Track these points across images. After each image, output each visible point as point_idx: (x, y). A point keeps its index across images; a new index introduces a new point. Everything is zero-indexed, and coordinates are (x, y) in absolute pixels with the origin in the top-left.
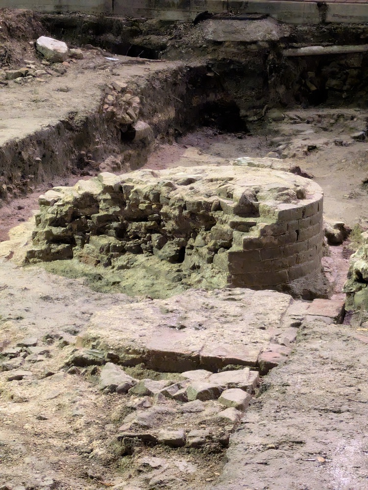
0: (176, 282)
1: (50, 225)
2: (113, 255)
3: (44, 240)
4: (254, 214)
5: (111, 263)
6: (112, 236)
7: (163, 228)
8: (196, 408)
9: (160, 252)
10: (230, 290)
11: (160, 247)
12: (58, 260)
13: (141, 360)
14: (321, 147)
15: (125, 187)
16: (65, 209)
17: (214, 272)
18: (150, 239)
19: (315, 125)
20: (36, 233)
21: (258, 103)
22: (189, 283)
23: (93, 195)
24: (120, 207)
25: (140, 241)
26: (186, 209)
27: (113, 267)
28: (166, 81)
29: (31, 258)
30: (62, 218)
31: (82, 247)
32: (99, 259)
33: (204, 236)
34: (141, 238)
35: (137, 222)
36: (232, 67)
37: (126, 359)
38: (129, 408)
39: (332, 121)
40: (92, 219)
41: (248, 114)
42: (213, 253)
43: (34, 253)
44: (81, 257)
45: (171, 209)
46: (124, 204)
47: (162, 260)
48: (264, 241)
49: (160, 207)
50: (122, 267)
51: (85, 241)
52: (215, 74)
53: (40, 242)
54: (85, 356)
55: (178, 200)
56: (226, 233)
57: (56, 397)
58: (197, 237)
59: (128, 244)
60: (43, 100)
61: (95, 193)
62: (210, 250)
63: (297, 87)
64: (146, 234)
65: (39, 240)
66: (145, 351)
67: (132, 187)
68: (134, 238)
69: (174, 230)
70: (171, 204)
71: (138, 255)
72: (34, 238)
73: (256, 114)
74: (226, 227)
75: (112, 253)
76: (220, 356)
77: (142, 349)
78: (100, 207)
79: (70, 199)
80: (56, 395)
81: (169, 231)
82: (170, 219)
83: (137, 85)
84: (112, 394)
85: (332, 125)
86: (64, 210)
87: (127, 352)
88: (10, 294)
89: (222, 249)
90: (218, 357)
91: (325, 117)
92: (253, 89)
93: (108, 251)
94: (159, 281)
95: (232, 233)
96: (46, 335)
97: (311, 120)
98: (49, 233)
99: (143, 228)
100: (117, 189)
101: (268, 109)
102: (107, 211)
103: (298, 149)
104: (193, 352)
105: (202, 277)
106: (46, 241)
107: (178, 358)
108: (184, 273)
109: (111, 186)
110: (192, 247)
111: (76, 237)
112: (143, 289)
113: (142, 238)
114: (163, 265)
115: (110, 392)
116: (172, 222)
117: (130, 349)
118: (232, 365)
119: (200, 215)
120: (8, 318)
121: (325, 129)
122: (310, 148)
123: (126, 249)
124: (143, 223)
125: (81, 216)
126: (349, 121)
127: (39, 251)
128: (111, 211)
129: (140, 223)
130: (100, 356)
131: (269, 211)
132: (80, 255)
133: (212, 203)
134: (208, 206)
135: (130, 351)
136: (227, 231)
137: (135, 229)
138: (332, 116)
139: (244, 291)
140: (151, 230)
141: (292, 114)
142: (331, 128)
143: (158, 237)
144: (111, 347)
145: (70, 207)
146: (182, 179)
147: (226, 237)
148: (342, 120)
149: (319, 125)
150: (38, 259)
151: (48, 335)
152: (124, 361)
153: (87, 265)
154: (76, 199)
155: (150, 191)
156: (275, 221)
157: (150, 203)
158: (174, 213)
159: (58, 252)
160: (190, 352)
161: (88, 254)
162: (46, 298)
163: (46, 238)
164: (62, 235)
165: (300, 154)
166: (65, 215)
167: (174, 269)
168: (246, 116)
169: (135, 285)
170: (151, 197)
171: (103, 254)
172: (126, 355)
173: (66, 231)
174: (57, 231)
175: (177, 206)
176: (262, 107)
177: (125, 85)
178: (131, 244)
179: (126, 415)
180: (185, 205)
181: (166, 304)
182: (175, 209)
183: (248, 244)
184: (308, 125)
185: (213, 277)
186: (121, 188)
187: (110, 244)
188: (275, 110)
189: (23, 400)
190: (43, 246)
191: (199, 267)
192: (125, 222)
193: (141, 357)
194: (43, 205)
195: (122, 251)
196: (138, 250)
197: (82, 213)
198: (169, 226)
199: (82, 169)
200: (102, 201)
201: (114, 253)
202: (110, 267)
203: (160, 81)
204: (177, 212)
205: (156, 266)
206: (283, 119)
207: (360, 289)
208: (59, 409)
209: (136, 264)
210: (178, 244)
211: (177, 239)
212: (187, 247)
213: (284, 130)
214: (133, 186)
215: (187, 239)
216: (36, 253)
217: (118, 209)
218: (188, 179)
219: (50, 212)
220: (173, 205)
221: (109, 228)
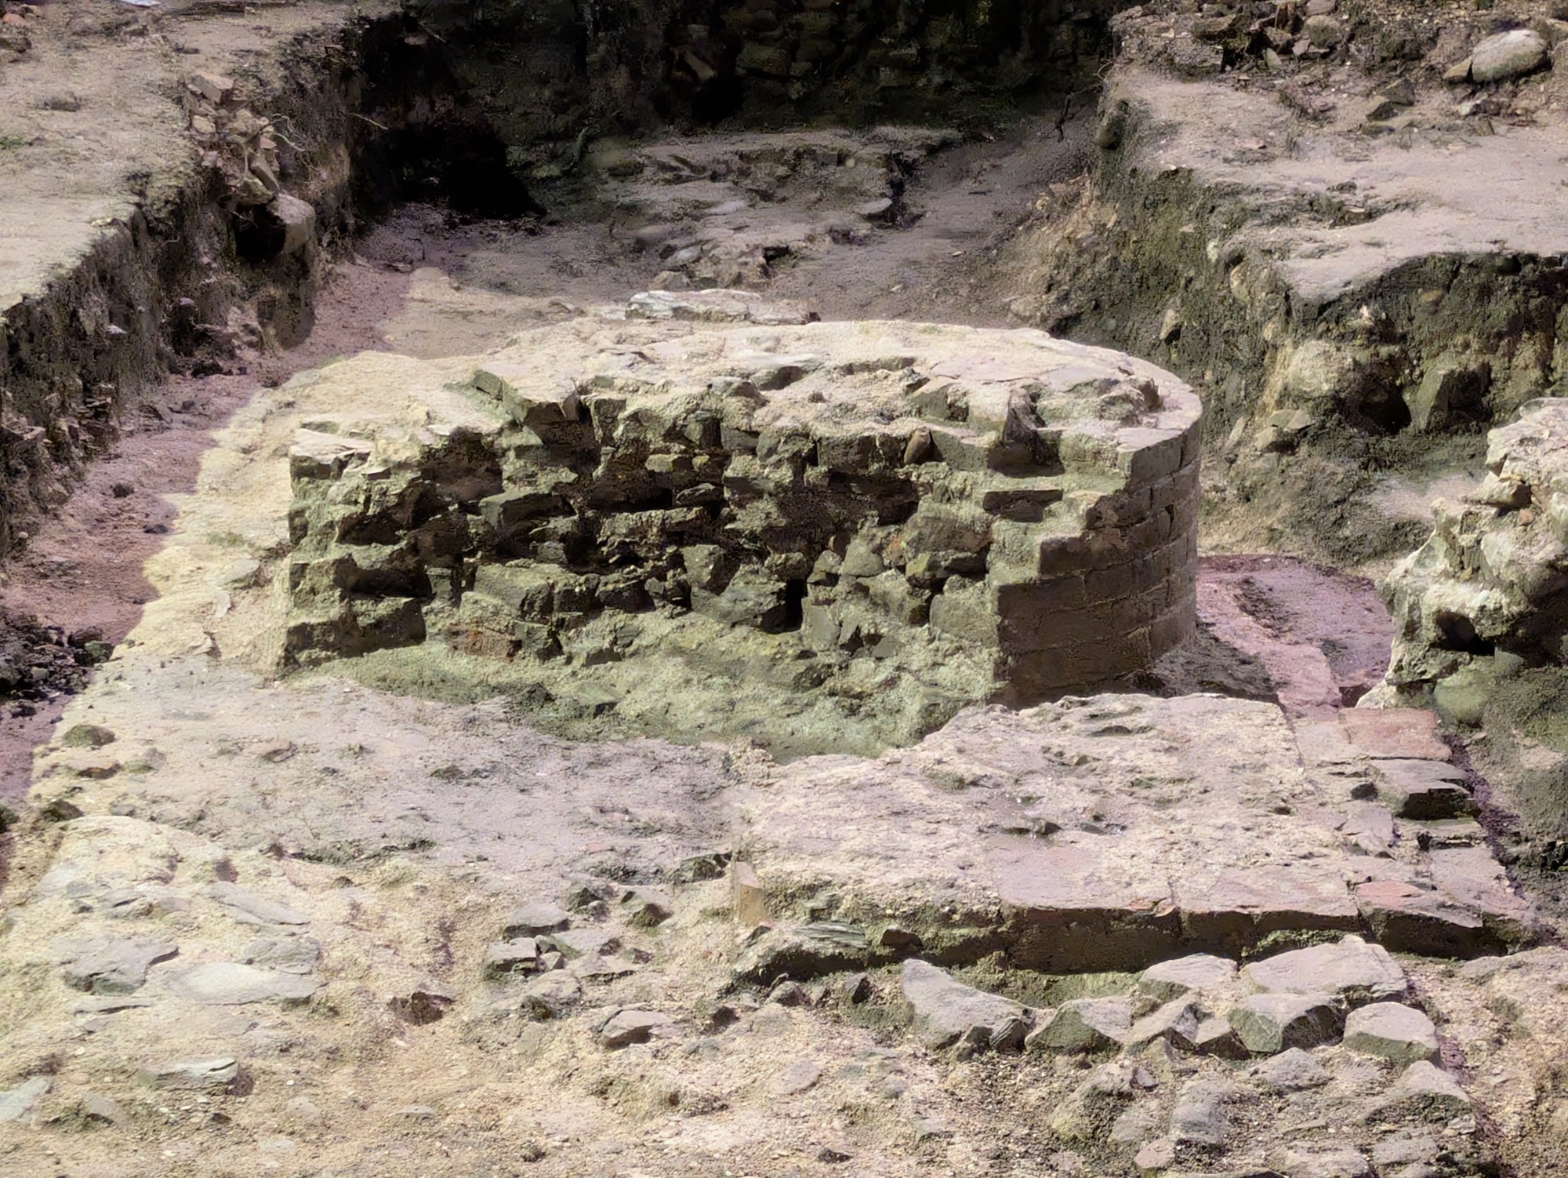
0: (808, 689)
1: (342, 539)
2: (563, 620)
3: (332, 588)
4: (1043, 465)
5: (560, 647)
6: (552, 561)
7: (728, 527)
8: (1309, 1075)
9: (724, 601)
10: (1084, 704)
11: (717, 586)
12: (381, 651)
13: (995, 942)
14: (804, 251)
15: (599, 404)
16: (398, 484)
17: (937, 650)
18: (677, 561)
19: (736, 183)
20: (304, 566)
21: (560, 123)
22: (859, 690)
23: (479, 435)
24: (573, 469)
25: (640, 570)
26: (814, 463)
27: (569, 661)
28: (327, 64)
29: (301, 649)
30: (384, 514)
31: (455, 600)
32: (519, 635)
33: (878, 541)
34: (646, 559)
35: (632, 512)
36: (479, 15)
37: (946, 943)
38: (1110, 1094)
39: (782, 170)
40: (484, 510)
41: (532, 158)
42: (927, 593)
43: (311, 633)
44: (457, 634)
45: (765, 467)
46: (593, 459)
47: (733, 625)
48: (1098, 544)
49: (723, 460)
50: (598, 657)
51: (463, 581)
52: (432, 38)
53: (318, 598)
54: (809, 946)
55: (789, 437)
56: (969, 528)
57: (813, 1085)
58: (849, 548)
59: (606, 584)
60: (29, 138)
61: (485, 428)
62: (916, 584)
63: (660, 70)
64: (662, 547)
65: (313, 591)
66: (1005, 912)
67: (621, 405)
68: (621, 564)
69: (769, 529)
70: (765, 451)
71: (641, 616)
72: (295, 585)
73: (554, 157)
74: (968, 511)
75: (561, 615)
76: (1243, 907)
77: (994, 908)
78: (505, 475)
79: (413, 453)
80: (813, 1077)
81: (752, 532)
82: (759, 495)
83: (260, 80)
84: (984, 1059)
85: (782, 180)
86: (395, 490)
87: (946, 920)
88: (326, 769)
89: (954, 578)
90: (1239, 910)
91: (759, 157)
92: (544, 81)
93: (547, 608)
94: (747, 690)
95: (988, 526)
96: (577, 890)
97: (722, 168)
98: (345, 566)
99: (655, 530)
100: (573, 415)
101: (589, 139)
102: (530, 484)
103: (743, 259)
104: (1156, 903)
105: (899, 668)
106: (337, 593)
107: (1114, 924)
108: (822, 659)
109: (555, 404)
110: (832, 579)
111: (433, 571)
112: (710, 720)
113: (651, 563)
114: (745, 639)
115: (973, 1051)
116: (767, 505)
117: (953, 911)
118: (1287, 933)
119: (870, 479)
120: (386, 848)
121: (766, 197)
122: (771, 253)
123: (603, 598)
124: (653, 513)
125: (449, 504)
126: (832, 168)
127: (324, 624)
128: (545, 483)
129: (645, 515)
130: (858, 943)
131: (1099, 452)
132: (455, 629)
133: (906, 440)
134: (894, 448)
135: (956, 917)
136: (973, 522)
137: (627, 536)
138: (778, 156)
139: (1138, 703)
140: (679, 535)
141: (662, 151)
142: (781, 193)
143: (711, 554)
144: (889, 911)
145: (413, 480)
146: (765, 371)
147: (968, 540)
148: (808, 166)
149: (747, 183)
150: (322, 649)
151: (585, 890)
152: (937, 952)
153: (480, 659)
154: (429, 454)
155: (689, 412)
156: (1121, 484)
157: (685, 451)
158: (776, 476)
159: (379, 623)
160: (1147, 905)
161: (479, 622)
162: (451, 774)
163: (337, 583)
164: (386, 567)
165: (753, 274)
166: (397, 505)
167: (790, 652)
168: (528, 165)
169: (672, 710)
170: (695, 432)
171: (532, 620)
172: (943, 932)
173: (400, 555)
174: (369, 556)
175: (787, 455)
176: (568, 135)
177: (227, 84)
178: (617, 582)
179: (1112, 1119)
180: (814, 450)
181: (940, 762)
182: (778, 464)
183: (1056, 556)
184: (717, 185)
185: (936, 665)
186: (583, 411)
187: (552, 587)
188: (607, 143)
189: (712, 1106)
190: (327, 609)
191: (875, 639)
192: (590, 514)
193: (994, 933)
194: (306, 479)
195: (590, 605)
196: (639, 600)
197: (450, 495)
198: (751, 518)
199: (190, 354)
200: (512, 454)
201: (567, 616)
202: (561, 659)
203: (314, 66)
204: (785, 474)
205: (723, 644)
206: (638, 169)
207: (1452, 668)
208: (852, 1123)
209: (644, 643)
210: (782, 572)
211: (776, 558)
212: (812, 579)
213: (653, 202)
214: (624, 401)
215: (813, 551)
216: (316, 633)
217: (567, 476)
218: (784, 368)
219: (340, 499)
220: (771, 451)
221: (543, 537)
